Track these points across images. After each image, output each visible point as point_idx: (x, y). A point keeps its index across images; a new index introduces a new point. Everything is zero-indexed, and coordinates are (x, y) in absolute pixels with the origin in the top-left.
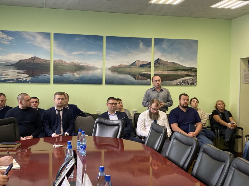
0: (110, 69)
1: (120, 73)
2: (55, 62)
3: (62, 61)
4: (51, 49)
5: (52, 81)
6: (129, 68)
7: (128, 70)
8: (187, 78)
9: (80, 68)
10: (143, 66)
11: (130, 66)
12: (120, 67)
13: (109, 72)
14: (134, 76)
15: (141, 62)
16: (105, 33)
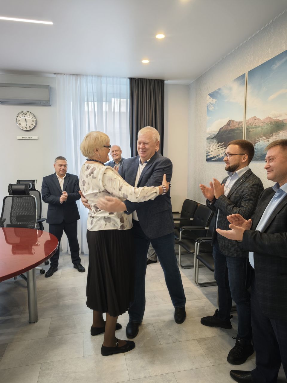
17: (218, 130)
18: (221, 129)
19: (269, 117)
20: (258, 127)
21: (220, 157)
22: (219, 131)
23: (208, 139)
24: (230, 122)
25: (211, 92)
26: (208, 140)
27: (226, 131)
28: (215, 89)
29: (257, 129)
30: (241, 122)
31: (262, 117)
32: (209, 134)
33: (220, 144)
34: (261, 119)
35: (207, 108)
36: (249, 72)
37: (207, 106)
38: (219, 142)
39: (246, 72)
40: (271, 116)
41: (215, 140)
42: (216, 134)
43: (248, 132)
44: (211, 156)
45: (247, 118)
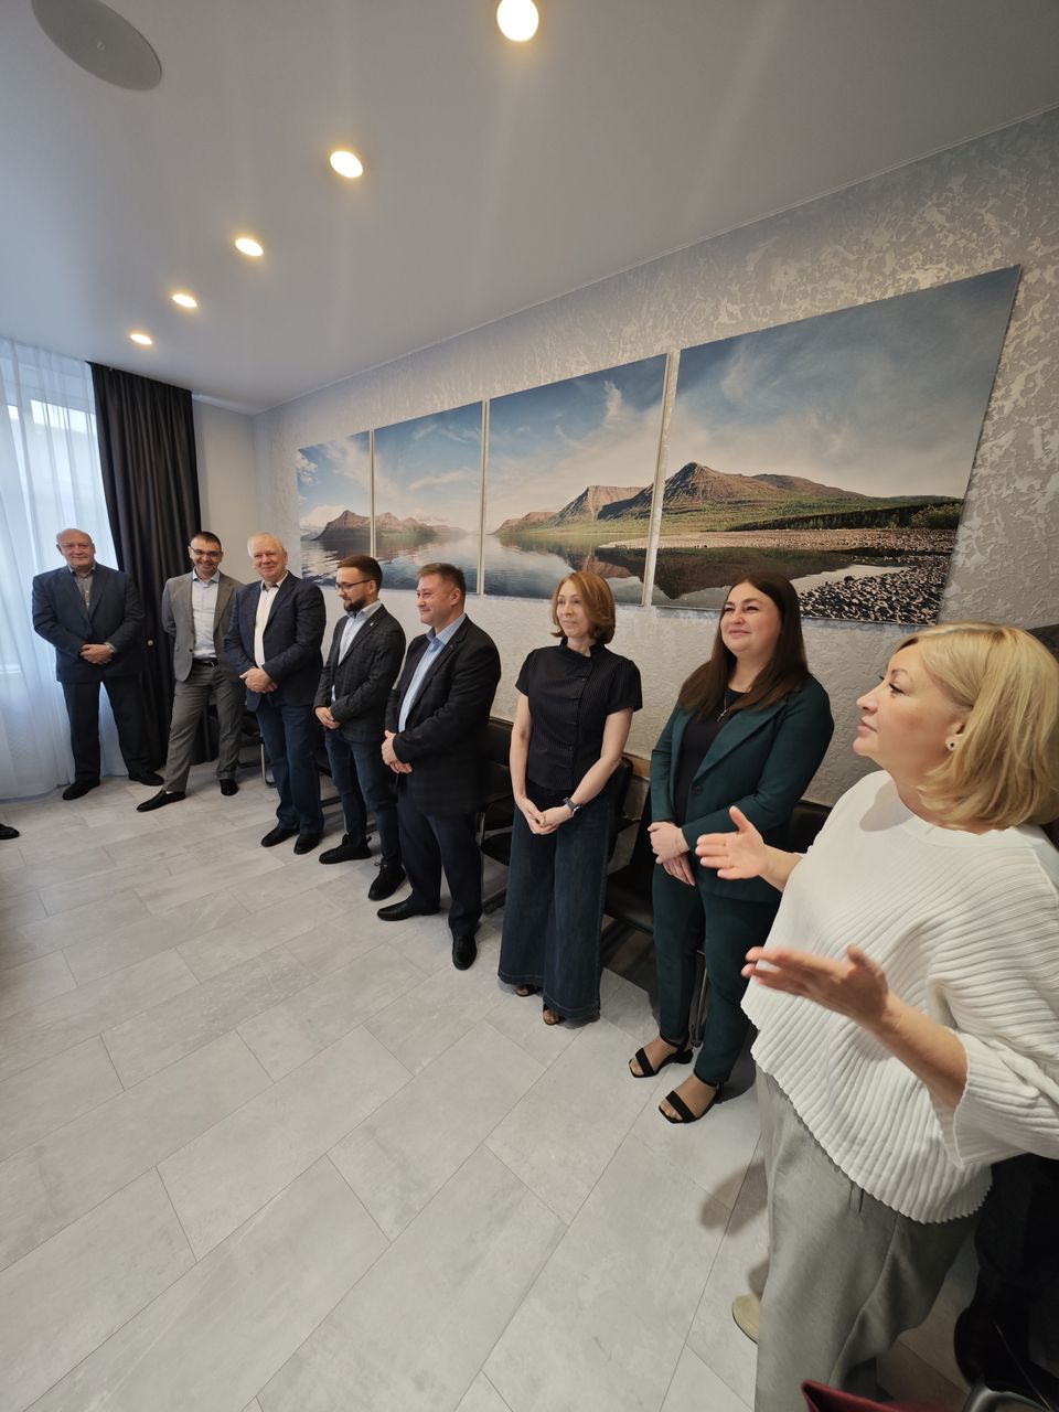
0: (498, 534)
3: (389, 516)
6: (558, 525)
7: (554, 534)
9: (424, 536)
11: (562, 515)
12: (528, 522)
15: (609, 491)
17: (324, 526)
18: (329, 524)
19: (411, 519)
20: (394, 532)
21: (330, 577)
22: (327, 528)
23: (303, 539)
24: (346, 513)
25: (304, 446)
26: (304, 543)
27: (340, 530)
28: (313, 443)
29: (395, 535)
30: (367, 518)
31: (401, 516)
32: (306, 530)
33: (329, 553)
34: (400, 519)
35: (299, 479)
36: (376, 430)
37: (298, 474)
38: (326, 549)
39: (371, 428)
40: (414, 517)
41: (318, 543)
42: (320, 532)
43: (379, 538)
44: (314, 575)
45: (376, 514)
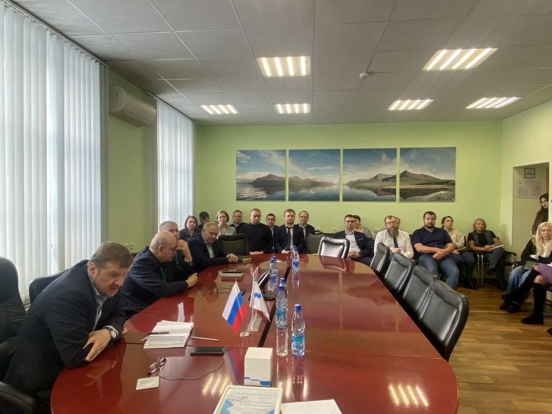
0: (347, 184)
1: (359, 188)
2: (289, 178)
3: (297, 177)
4: (286, 165)
5: (287, 197)
6: (369, 183)
7: (368, 185)
8: (442, 192)
9: (315, 184)
10: (386, 180)
11: (371, 180)
12: (359, 181)
13: (347, 188)
14: (375, 191)
15: (384, 175)
16: (342, 147)
17: (255, 179)
19: (308, 179)
20: (299, 183)
24: (270, 175)
25: (243, 150)
27: (265, 180)
30: (284, 178)
34: (302, 179)
39: (287, 149)
42: (252, 181)
